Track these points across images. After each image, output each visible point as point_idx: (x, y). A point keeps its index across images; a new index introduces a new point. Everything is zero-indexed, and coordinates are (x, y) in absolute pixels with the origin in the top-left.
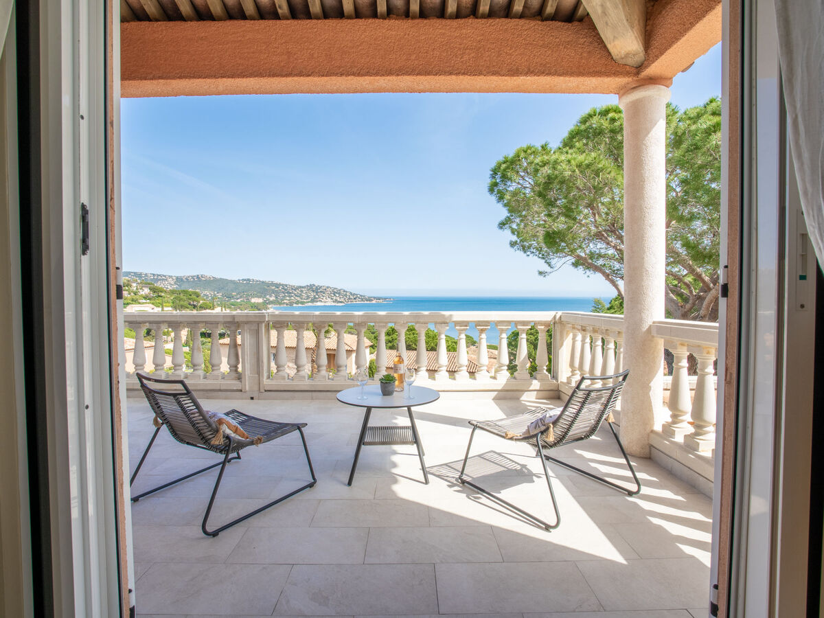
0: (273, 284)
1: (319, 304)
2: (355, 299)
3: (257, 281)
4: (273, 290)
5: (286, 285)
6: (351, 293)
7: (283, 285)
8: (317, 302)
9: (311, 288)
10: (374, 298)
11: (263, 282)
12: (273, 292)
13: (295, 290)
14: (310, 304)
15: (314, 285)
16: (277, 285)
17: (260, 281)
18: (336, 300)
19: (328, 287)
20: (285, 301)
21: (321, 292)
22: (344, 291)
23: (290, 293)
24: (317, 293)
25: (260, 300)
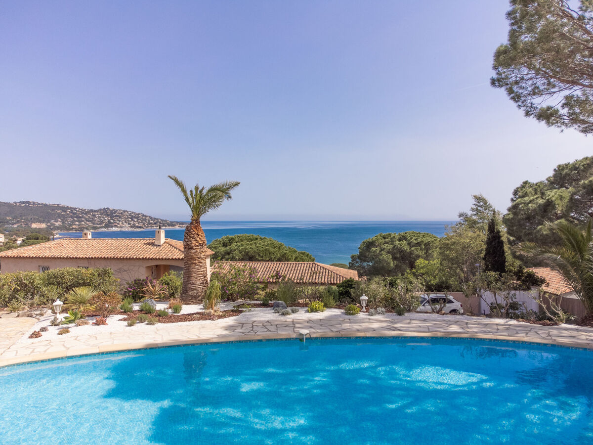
0: (58, 207)
1: (114, 229)
2: (155, 223)
3: (39, 204)
4: (59, 214)
5: (75, 209)
6: (151, 218)
7: (71, 208)
8: (112, 227)
9: (105, 211)
10: (177, 222)
11: (46, 205)
12: (59, 216)
13: (86, 214)
14: (104, 230)
15: (109, 209)
16: (64, 209)
17: (42, 204)
18: (134, 225)
19: (124, 211)
20: (74, 227)
21: (116, 216)
22: (143, 215)
23: (80, 217)
24: (112, 217)
25: (43, 226)
